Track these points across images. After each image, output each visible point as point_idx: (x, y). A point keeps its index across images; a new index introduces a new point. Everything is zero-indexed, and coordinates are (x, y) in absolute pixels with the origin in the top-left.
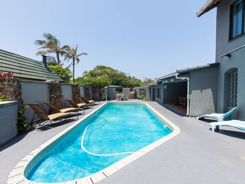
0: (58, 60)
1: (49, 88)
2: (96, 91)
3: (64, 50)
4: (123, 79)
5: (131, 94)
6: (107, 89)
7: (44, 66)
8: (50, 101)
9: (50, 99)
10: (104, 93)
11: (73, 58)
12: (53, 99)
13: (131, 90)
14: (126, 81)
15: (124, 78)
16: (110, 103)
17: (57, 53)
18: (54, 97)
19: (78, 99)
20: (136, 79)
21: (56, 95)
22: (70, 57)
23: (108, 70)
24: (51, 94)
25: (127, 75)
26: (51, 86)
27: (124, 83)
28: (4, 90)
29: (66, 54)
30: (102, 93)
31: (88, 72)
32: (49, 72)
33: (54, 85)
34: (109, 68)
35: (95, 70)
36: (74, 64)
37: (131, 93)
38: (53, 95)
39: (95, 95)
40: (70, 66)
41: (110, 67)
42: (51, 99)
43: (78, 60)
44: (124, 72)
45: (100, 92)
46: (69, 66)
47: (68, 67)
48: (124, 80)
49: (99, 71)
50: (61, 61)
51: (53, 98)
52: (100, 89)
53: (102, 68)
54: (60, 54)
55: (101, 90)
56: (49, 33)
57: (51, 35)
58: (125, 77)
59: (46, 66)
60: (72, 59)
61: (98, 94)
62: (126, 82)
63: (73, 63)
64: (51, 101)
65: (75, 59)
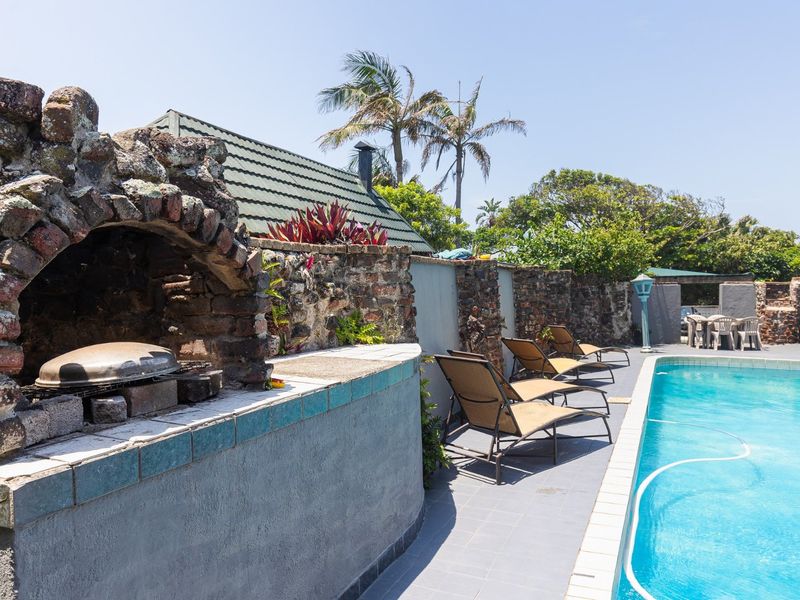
0: (399, 158)
1: (459, 285)
2: (586, 295)
3: (424, 114)
4: (684, 234)
5: (775, 315)
6: (647, 287)
7: (363, 190)
8: (461, 345)
9: (461, 335)
10: (622, 308)
11: (459, 143)
12: (475, 336)
13: (772, 294)
14: (704, 240)
15: (688, 229)
16: (669, 359)
17: (392, 130)
18: (479, 329)
19: (540, 337)
20: (764, 232)
21: (485, 318)
22: (445, 143)
23: (604, 193)
24: (464, 312)
25: (711, 213)
26: (467, 275)
27: (692, 251)
28: (374, 299)
29: (428, 132)
30: (613, 306)
31: (501, 206)
32: (383, 215)
33: (476, 275)
34: (607, 181)
35: (533, 195)
36: (459, 172)
37: (775, 309)
38: (475, 319)
39: (581, 315)
40: (445, 186)
41: (615, 175)
42: (464, 336)
43: (479, 151)
44: (696, 196)
45: (604, 304)
46: (441, 185)
47: (437, 188)
48: (689, 238)
49: (556, 198)
50: (407, 165)
51: (473, 329)
52: (602, 288)
53: (578, 179)
54: (403, 133)
55: (608, 290)
56: (363, 50)
57: (370, 57)
58: (697, 225)
59: (369, 188)
60: (453, 150)
61: (596, 314)
62: (704, 248)
63: (454, 169)
64: (464, 344)
65: (466, 148)
